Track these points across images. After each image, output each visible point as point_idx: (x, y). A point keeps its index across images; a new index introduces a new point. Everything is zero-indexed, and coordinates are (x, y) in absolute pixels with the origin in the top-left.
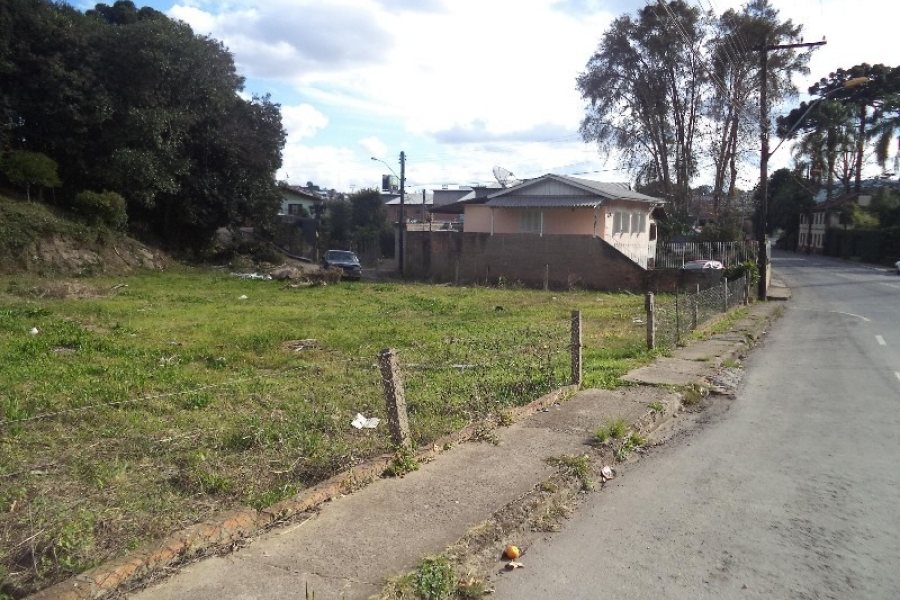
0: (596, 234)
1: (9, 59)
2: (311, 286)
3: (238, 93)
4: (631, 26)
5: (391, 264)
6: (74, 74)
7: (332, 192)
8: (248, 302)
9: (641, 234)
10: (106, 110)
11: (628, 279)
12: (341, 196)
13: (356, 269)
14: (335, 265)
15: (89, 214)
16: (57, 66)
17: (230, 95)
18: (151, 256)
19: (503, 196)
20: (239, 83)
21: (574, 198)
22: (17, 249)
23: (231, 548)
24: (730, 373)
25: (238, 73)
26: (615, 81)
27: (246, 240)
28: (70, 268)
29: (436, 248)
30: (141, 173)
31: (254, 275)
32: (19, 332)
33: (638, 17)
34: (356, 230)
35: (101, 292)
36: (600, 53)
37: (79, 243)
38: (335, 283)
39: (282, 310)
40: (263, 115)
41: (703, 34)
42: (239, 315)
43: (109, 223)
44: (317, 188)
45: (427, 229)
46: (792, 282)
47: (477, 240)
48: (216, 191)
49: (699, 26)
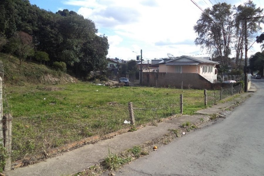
0: (197, 73)
1: (36, 27)
2: (116, 88)
3: (96, 34)
4: (210, 11)
5: (138, 82)
6: (53, 30)
7: (122, 60)
8: (98, 92)
9: (211, 73)
10: (61, 39)
11: (206, 86)
12: (125, 62)
13: (128, 83)
14: (122, 82)
15: (56, 68)
16: (48, 28)
17: (93, 35)
18: (73, 79)
19: (171, 62)
20: (96, 31)
21: (191, 62)
22: (38, 77)
23: (94, 143)
24: (227, 112)
25: (96, 28)
26: (205, 27)
27: (98, 75)
28: (52, 83)
29: (151, 77)
30: (70, 57)
31: (100, 84)
32: (41, 99)
33: (212, 8)
34: (129, 71)
35: (60, 89)
36: (201, 19)
37: (54, 76)
38: (122, 87)
39: (107, 94)
40: (103, 40)
41: (232, 12)
42: (96, 95)
43: (62, 70)
44: (118, 59)
45: (148, 72)
46: (258, 87)
47: (163, 75)
48: (90, 62)
49: (231, 10)
